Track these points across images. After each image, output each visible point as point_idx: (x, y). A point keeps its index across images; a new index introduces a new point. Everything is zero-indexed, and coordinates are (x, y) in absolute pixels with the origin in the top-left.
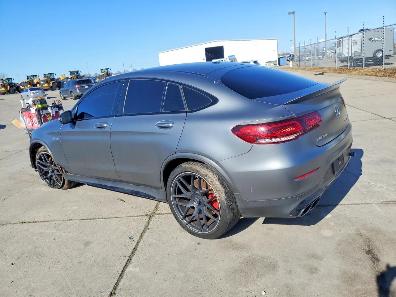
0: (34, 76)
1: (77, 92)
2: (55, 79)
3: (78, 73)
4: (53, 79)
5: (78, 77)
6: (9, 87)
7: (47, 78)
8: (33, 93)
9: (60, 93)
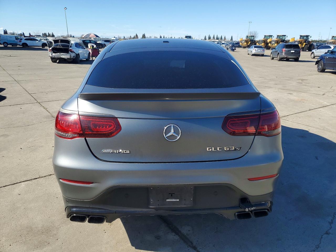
0: (270, 36)
1: (283, 55)
2: (285, 40)
3: (307, 38)
4: (283, 41)
5: (306, 41)
6: (250, 42)
7: (278, 39)
8: (256, 50)
9: (271, 53)
